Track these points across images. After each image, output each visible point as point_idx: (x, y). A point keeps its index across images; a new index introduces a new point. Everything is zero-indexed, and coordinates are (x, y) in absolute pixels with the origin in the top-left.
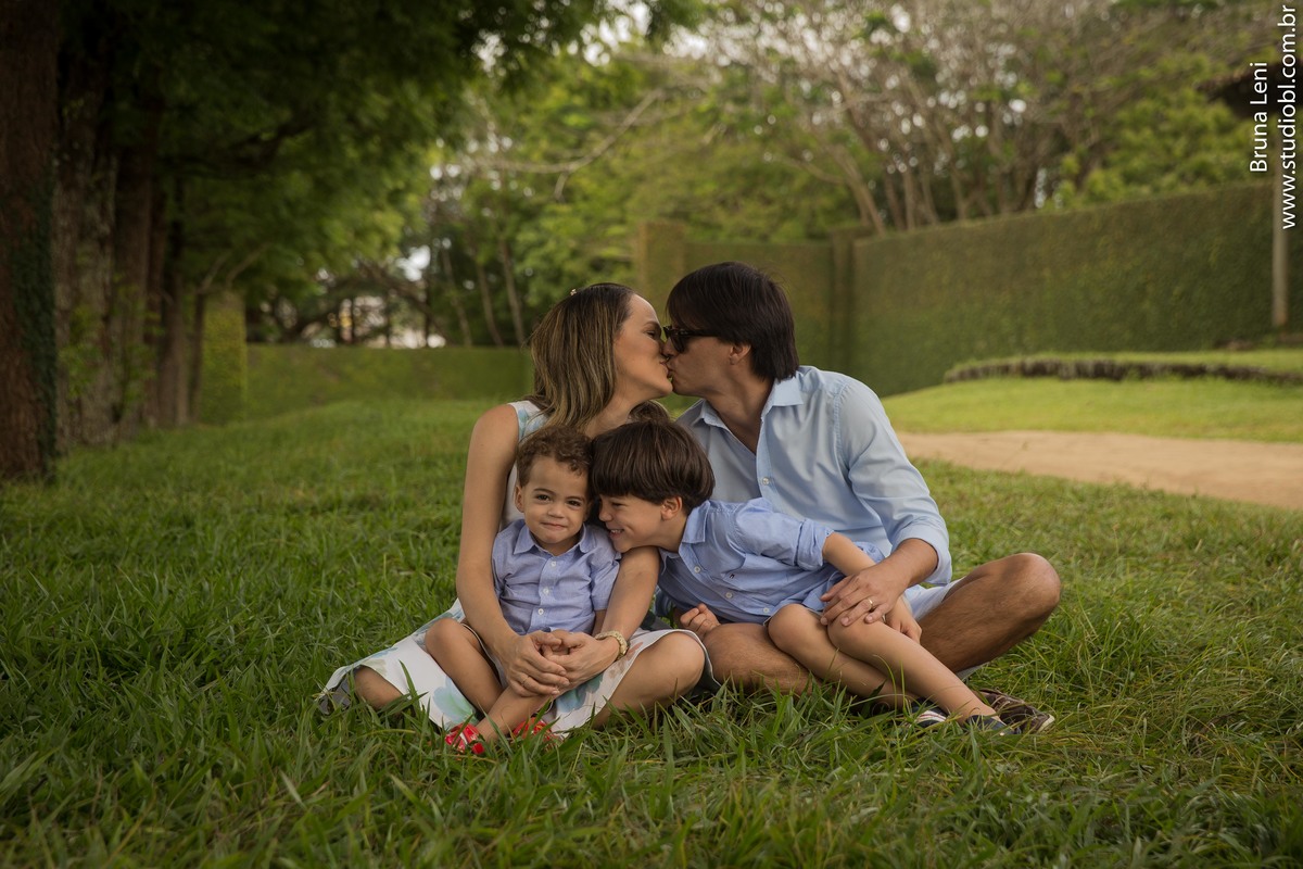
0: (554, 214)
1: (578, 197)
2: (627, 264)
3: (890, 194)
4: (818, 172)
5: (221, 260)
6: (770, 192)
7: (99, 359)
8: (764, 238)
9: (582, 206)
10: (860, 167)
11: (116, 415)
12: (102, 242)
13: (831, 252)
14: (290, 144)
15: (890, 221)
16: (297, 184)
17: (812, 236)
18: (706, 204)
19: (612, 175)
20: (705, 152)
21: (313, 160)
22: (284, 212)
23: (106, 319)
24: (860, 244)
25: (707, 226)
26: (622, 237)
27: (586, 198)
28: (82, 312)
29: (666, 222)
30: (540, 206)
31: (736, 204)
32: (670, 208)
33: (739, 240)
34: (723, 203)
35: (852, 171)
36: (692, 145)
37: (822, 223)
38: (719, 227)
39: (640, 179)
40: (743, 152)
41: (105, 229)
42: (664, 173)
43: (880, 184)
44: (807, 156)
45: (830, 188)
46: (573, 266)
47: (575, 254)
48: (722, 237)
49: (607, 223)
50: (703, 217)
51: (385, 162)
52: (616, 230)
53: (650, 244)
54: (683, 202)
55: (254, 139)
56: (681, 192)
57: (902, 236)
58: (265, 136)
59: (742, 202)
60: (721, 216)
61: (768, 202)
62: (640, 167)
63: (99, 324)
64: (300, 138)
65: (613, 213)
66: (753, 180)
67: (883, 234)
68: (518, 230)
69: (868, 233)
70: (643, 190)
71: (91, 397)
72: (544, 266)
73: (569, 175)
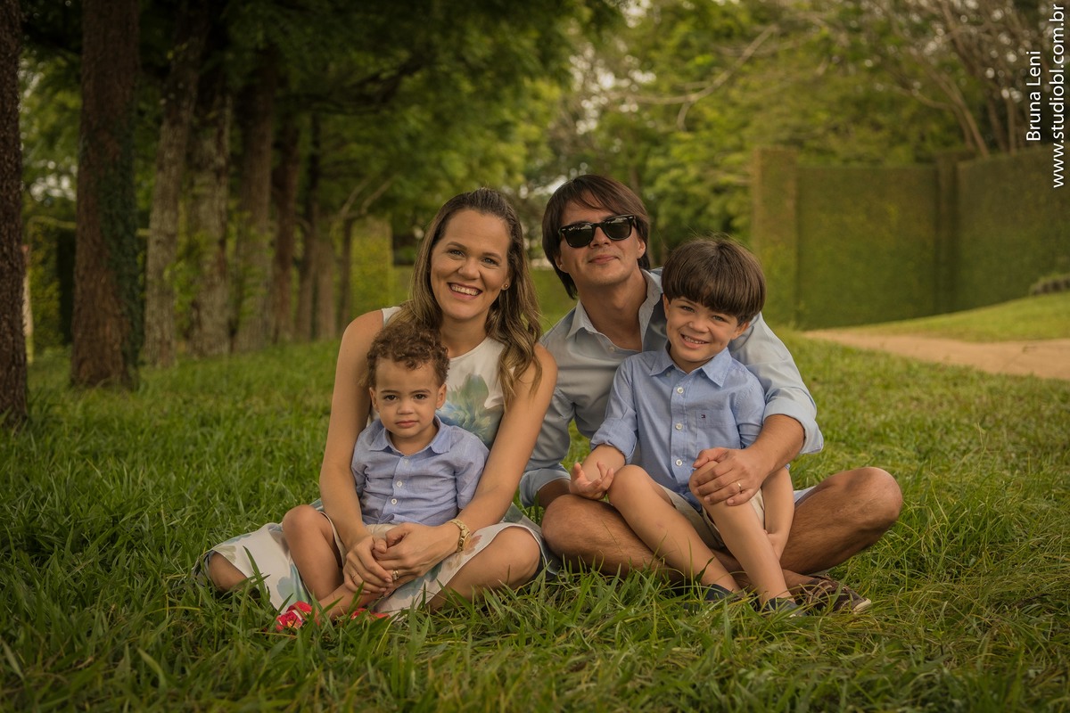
0: (679, 142)
1: (700, 126)
2: (744, 189)
3: (994, 119)
4: (927, 100)
5: (358, 189)
6: (881, 118)
7: (217, 279)
8: (876, 162)
9: (705, 134)
10: (965, 96)
11: (233, 331)
12: (218, 173)
13: (936, 174)
14: (409, 83)
15: (993, 145)
16: (414, 119)
17: (918, 160)
18: (819, 131)
19: (734, 104)
20: (818, 81)
21: (431, 96)
22: (405, 145)
23: (222, 243)
24: (963, 166)
25: (820, 152)
26: (741, 163)
27: (709, 126)
28: (200, 236)
29: (780, 148)
30: (666, 135)
31: (847, 131)
32: (785, 135)
33: (855, 165)
34: (835, 129)
35: (957, 97)
36: (807, 76)
37: (929, 146)
38: (833, 153)
39: (757, 108)
40: (854, 81)
41: (221, 161)
42: (779, 103)
43: (985, 110)
44: (917, 84)
45: (938, 113)
46: (697, 190)
47: (700, 180)
48: (836, 163)
49: (726, 151)
50: (815, 144)
51: (494, 97)
52: (736, 158)
53: (764, 170)
54: (798, 130)
55: (375, 78)
56: (795, 121)
57: (1003, 157)
58: (384, 76)
59: (853, 128)
60: (833, 142)
61: (877, 127)
62: (756, 97)
63: (216, 248)
64: (418, 76)
65: (731, 141)
66: (862, 108)
67: (985, 155)
68: (646, 158)
69: (971, 156)
70: (758, 120)
71: (209, 314)
72: (673, 189)
73: (692, 106)
